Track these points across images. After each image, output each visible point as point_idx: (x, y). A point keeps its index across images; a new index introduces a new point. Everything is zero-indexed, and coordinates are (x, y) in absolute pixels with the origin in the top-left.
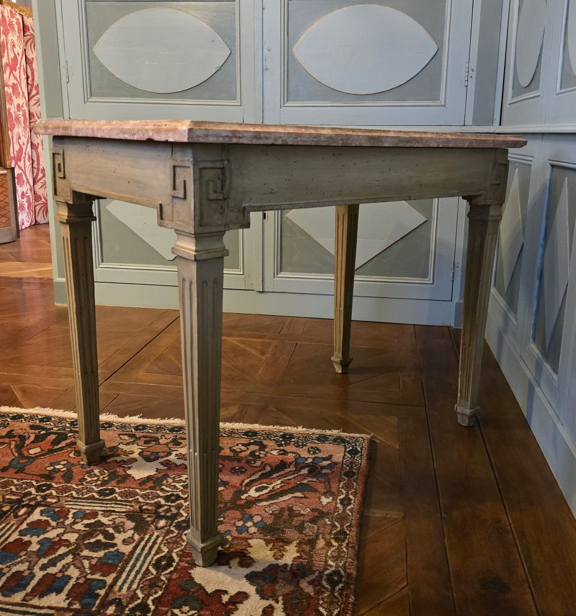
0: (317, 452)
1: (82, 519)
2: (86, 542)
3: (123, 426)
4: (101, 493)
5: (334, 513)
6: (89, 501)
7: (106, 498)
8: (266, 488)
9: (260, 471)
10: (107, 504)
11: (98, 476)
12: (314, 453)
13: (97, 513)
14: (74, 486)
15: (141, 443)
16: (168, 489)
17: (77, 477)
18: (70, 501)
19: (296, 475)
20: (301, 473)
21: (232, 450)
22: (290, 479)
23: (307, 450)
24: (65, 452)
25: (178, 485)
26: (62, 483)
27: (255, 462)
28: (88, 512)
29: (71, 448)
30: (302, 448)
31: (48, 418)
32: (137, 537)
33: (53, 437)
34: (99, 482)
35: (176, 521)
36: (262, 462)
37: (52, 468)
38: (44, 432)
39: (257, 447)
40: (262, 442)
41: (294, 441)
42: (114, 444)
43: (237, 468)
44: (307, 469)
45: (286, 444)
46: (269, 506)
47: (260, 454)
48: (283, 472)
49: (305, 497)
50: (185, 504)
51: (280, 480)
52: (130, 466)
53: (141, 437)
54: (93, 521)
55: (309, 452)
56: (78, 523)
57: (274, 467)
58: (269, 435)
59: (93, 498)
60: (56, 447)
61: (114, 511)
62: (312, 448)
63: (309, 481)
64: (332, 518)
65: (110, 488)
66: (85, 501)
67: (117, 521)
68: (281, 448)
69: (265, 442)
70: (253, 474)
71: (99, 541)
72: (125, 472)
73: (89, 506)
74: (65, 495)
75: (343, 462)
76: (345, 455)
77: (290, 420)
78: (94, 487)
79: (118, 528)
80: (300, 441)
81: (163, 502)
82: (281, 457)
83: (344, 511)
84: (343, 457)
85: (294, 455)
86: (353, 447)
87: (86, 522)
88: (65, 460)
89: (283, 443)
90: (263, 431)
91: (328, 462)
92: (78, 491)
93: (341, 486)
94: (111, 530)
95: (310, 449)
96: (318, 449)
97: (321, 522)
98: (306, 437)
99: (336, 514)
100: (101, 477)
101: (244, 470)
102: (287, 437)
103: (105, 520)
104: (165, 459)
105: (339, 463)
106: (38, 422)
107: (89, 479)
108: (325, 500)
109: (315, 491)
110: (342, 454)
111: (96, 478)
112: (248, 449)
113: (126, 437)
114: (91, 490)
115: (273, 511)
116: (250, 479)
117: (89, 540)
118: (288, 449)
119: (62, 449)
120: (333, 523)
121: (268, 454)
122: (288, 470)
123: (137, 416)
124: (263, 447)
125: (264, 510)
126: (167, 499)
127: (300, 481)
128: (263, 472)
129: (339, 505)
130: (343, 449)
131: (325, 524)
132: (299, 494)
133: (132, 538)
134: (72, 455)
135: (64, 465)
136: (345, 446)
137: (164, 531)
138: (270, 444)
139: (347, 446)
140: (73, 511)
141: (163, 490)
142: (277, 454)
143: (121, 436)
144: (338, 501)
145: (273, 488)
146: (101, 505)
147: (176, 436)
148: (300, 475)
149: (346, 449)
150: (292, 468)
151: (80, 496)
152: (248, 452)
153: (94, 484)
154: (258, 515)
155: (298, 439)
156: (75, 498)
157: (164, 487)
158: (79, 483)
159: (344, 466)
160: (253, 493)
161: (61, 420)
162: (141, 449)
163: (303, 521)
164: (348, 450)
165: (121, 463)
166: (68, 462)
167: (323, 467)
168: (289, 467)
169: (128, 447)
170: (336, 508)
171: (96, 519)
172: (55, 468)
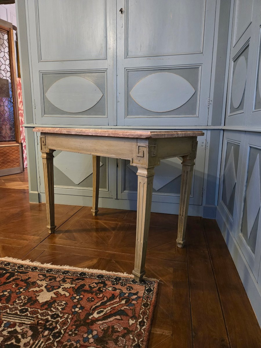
0: (131, 289)
1: (8, 327)
2: (6, 343)
3: (42, 269)
4: (21, 311)
5: (135, 331)
6: (14, 316)
7: (23, 314)
8: (102, 311)
9: (101, 300)
10: (22, 318)
11: (23, 300)
12: (130, 290)
13: (16, 324)
14: (9, 306)
15: (48, 280)
16: (54, 310)
17: (12, 300)
18: (5, 316)
19: (119, 304)
20: (122, 303)
21: (90, 287)
22: (115, 307)
23: (126, 288)
24: (11, 284)
25: (59, 308)
26: (4, 304)
27: (100, 295)
28: (12, 323)
29: (14, 282)
30: (124, 286)
31: (9, 264)
32: (31, 342)
33: (8, 275)
34: (22, 304)
35: (54, 332)
36: (103, 295)
37: (2, 294)
38: (5, 272)
39: (102, 285)
40: (105, 282)
41: (121, 282)
42: (35, 280)
43: (90, 298)
44: (125, 300)
45: (117, 284)
46: (102, 324)
47: (103, 289)
48: (112, 302)
49: (122, 320)
50: (60, 321)
51: (110, 307)
52: (39, 294)
53: (48, 276)
54: (13, 329)
55: (127, 289)
56: (5, 330)
57: (109, 298)
58: (109, 278)
59: (16, 314)
60: (8, 281)
61: (24, 324)
62: (129, 287)
63: (125, 308)
64: (134, 335)
65: (26, 308)
66: (12, 316)
67: (25, 330)
68: (114, 286)
69: (106, 282)
70: (98, 302)
71: (12, 343)
72: (36, 298)
73: (13, 319)
74: (4, 311)
75: (143, 297)
76: (145, 292)
77: (121, 269)
78: (19, 307)
79: (24, 335)
80: (124, 282)
81: (50, 319)
82: (113, 292)
83: (140, 330)
84: (144, 293)
85: (120, 291)
86: (149, 288)
87: (10, 330)
88: (10, 289)
89: (115, 283)
90: (107, 275)
91: (136, 296)
92: (11, 309)
93: (140, 313)
94: (20, 336)
95: (128, 287)
96: (132, 288)
97: (127, 337)
98: (127, 280)
99: (136, 332)
100: (24, 301)
101: (93, 299)
102: (118, 279)
103: (18, 329)
104: (57, 290)
105: (141, 297)
106: (4, 265)
107: (18, 302)
108: (131, 322)
109: (127, 315)
110: (143, 292)
111: (21, 301)
112: (97, 286)
113: (41, 276)
114: (16, 309)
115: (104, 328)
116: (96, 306)
117: (8, 342)
118: (117, 287)
119: (10, 282)
120: (134, 338)
121: (107, 290)
122: (115, 300)
123: (50, 264)
124: (105, 285)
125: (99, 327)
126: (52, 316)
127: (120, 308)
128: (103, 301)
129: (138, 326)
130: (144, 288)
131: (130, 339)
132: (118, 317)
133: (29, 342)
134: (13, 286)
135: (8, 292)
136: (145, 286)
137: (46, 338)
138: (109, 283)
139: (147, 287)
140: (5, 322)
141: (51, 311)
142: (111, 290)
143: (39, 275)
144: (138, 323)
145: (106, 312)
146: (19, 319)
147: (65, 277)
148: (121, 304)
149: (145, 288)
150: (117, 300)
151: (11, 313)
152: (98, 288)
153: (19, 305)
154: (95, 330)
155: (123, 280)
156: (8, 313)
157: (52, 309)
158: (12, 304)
159: (144, 299)
160: (96, 315)
161: (15, 264)
162: (47, 284)
163: (119, 336)
164: (146, 289)
165: (35, 292)
166: (11, 290)
167: (133, 300)
168: (116, 299)
169: (41, 282)
170: (137, 328)
171: (15, 328)
172: (4, 294)
